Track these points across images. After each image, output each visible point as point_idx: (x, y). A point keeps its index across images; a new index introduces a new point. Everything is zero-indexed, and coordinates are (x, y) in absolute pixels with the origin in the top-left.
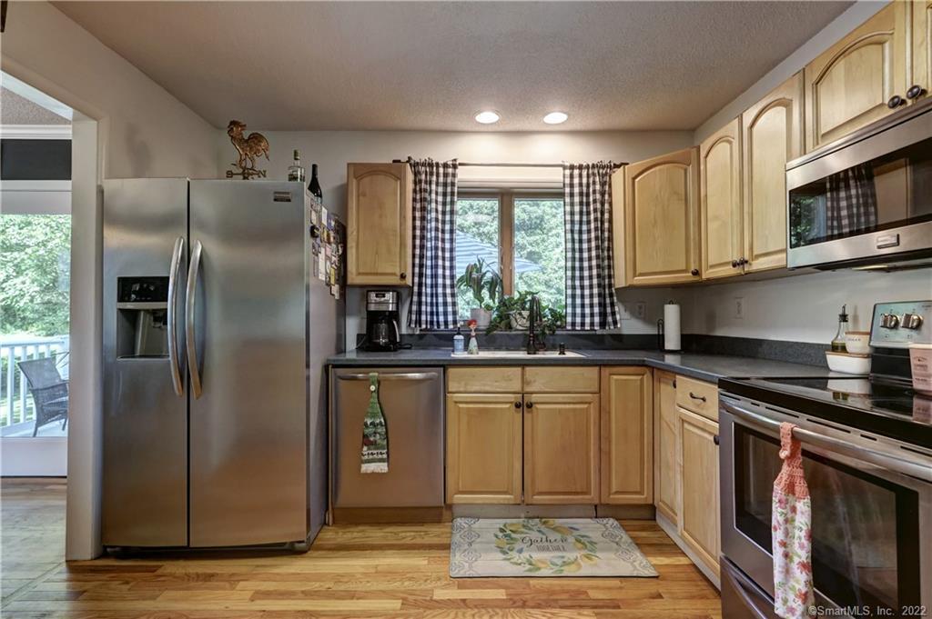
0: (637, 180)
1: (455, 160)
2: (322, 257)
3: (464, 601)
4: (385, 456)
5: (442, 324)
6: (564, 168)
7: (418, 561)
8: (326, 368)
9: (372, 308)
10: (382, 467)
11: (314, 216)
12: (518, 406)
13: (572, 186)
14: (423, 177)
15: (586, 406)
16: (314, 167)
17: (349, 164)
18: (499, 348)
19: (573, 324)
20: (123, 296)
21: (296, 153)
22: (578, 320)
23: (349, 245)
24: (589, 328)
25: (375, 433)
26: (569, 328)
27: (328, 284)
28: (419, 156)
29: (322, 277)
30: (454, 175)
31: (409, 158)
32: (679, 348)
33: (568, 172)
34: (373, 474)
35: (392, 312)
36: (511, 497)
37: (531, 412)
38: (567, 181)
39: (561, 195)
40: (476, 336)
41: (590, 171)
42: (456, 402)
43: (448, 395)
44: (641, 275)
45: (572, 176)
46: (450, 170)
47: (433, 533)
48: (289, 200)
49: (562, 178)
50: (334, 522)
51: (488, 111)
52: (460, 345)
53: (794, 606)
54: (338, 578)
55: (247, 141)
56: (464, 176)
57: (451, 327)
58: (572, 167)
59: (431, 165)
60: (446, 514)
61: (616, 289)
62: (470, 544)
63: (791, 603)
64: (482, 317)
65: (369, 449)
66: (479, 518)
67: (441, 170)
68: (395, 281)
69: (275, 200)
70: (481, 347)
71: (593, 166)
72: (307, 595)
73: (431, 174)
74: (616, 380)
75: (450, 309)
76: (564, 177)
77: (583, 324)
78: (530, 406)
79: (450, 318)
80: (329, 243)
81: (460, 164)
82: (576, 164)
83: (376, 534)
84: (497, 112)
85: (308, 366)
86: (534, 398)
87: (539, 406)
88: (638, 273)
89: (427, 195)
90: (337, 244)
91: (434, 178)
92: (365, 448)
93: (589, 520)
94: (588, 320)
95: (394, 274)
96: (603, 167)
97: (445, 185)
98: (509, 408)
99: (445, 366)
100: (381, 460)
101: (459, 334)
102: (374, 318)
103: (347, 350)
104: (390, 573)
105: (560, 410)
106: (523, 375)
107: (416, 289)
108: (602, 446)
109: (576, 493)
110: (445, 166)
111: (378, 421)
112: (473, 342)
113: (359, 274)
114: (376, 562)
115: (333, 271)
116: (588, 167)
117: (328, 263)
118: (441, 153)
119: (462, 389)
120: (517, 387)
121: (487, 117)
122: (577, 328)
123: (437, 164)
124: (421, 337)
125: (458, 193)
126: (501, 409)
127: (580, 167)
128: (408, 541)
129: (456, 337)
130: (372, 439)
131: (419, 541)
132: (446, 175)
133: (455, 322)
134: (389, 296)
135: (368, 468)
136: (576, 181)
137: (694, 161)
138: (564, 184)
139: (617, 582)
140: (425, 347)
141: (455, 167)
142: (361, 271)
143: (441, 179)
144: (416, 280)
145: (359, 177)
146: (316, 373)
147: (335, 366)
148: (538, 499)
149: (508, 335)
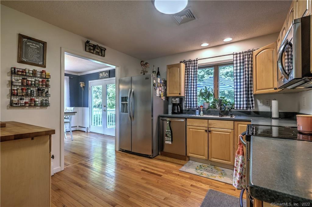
0: (257, 56)
1: (197, 59)
2: (158, 91)
3: (178, 175)
4: (171, 140)
5: (193, 107)
6: (234, 55)
7: (174, 166)
8: (159, 117)
9: (174, 102)
10: (170, 143)
11: (154, 81)
12: (206, 131)
13: (237, 60)
14: (188, 65)
15: (229, 133)
16: (158, 68)
17: (167, 66)
18: (211, 115)
19: (237, 107)
20: (122, 101)
21: (154, 66)
22: (238, 106)
23: (167, 86)
24: (245, 109)
25: (168, 134)
26: (235, 109)
27: (160, 97)
28: (187, 59)
29: (157, 95)
30: (197, 63)
31: (184, 60)
32: (278, 117)
33: (235, 56)
34: (168, 144)
35: (178, 104)
36: (205, 157)
37: (211, 133)
38: (235, 59)
39: (233, 64)
40: (203, 111)
41: (244, 54)
42: (189, 128)
43: (187, 126)
44: (258, 90)
45: (237, 57)
46: (196, 62)
47: (182, 162)
48: (148, 79)
49: (233, 58)
50: (161, 155)
51: (205, 43)
52: (197, 113)
53: (236, 184)
54: (156, 164)
55: (144, 65)
56: (200, 62)
57: (195, 108)
58: (237, 54)
59: (190, 61)
60: (187, 159)
61: (254, 95)
62: (189, 166)
63: (236, 183)
64: (206, 105)
65: (167, 138)
66: (196, 162)
67: (193, 62)
68: (179, 95)
69: (146, 79)
70: (204, 114)
71: (245, 52)
72: (148, 165)
73: (190, 64)
74: (240, 126)
75: (195, 103)
76: (234, 58)
77: (240, 107)
78: (210, 131)
79: (195, 105)
80: (161, 87)
81: (198, 60)
82: (238, 53)
83: (168, 159)
84: (208, 43)
85: (152, 116)
86: (212, 129)
87: (213, 132)
88: (257, 89)
89: (189, 70)
90: (164, 86)
91: (191, 65)
92: (166, 137)
93: (231, 170)
94: (242, 106)
95: (178, 93)
96: (249, 52)
97: (194, 66)
98: (204, 131)
99: (186, 118)
100: (170, 141)
101: (197, 110)
102: (174, 106)
103: (169, 113)
104: (167, 166)
105: (220, 134)
106: (208, 122)
107: (186, 97)
108: (235, 147)
109: (225, 160)
110: (194, 61)
111: (169, 131)
112: (202, 112)
113: (169, 94)
114: (164, 163)
115: (162, 93)
116: (243, 53)
117: (160, 92)
118: (193, 57)
119: (191, 125)
120: (206, 125)
121: (205, 45)
122: (238, 109)
123: (192, 61)
124: (188, 110)
125: (198, 68)
126: (202, 131)
127: (240, 53)
128: (175, 162)
129: (196, 111)
130: (168, 135)
131: (178, 163)
132: (194, 63)
133: (196, 106)
134: (177, 99)
135: (167, 142)
136: (238, 58)
137: (275, 47)
138: (234, 60)
139: (224, 184)
140: (189, 113)
141: (197, 60)
142: (170, 93)
143: (193, 65)
144: (186, 94)
145: (170, 68)
146: (156, 118)
147: (161, 117)
148: (213, 159)
149: (214, 111)
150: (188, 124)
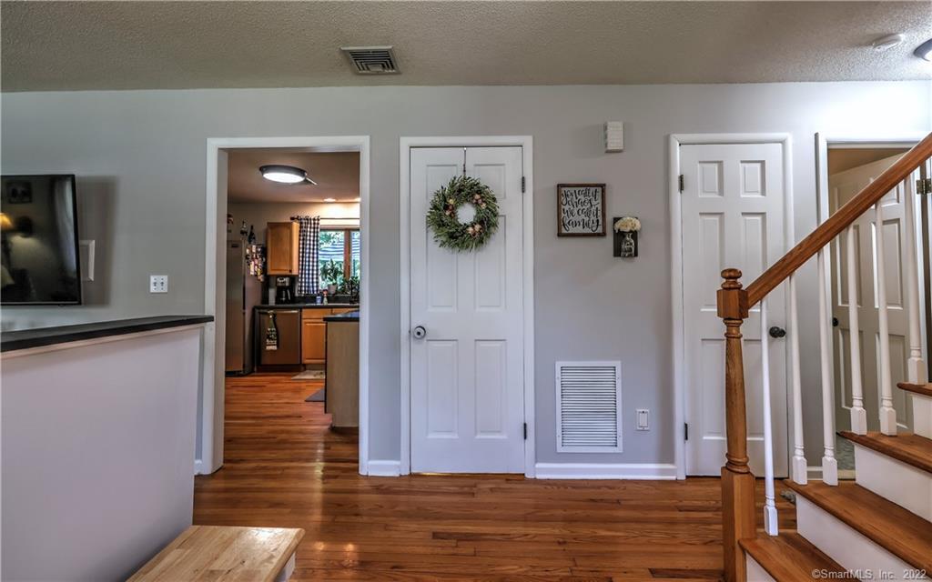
1: (319, 217)
2: (252, 266)
4: (275, 343)
5: (312, 291)
8: (254, 310)
9: (280, 285)
10: (275, 348)
11: (248, 251)
14: (304, 225)
16: (252, 226)
17: (268, 223)
21: (243, 222)
23: (268, 258)
25: (272, 334)
27: (256, 275)
28: (303, 215)
29: (252, 273)
30: (318, 223)
31: (298, 217)
34: (272, 350)
35: (287, 286)
40: (327, 296)
42: (305, 322)
43: (303, 320)
46: (317, 221)
48: (237, 247)
50: (257, 371)
51: (330, 197)
52: (319, 301)
56: (322, 223)
57: (315, 293)
59: (308, 219)
60: (302, 368)
64: (332, 288)
65: (269, 341)
67: (312, 221)
68: (288, 273)
69: (232, 247)
70: (329, 300)
73: (308, 223)
75: (315, 285)
79: (315, 289)
80: (258, 259)
81: (321, 219)
85: (244, 308)
89: (305, 233)
90: (262, 258)
91: (309, 225)
92: (267, 340)
95: (287, 270)
97: (314, 228)
99: (301, 309)
100: (274, 345)
101: (319, 295)
102: (280, 290)
103: (270, 302)
106: (332, 311)
107: (300, 276)
110: (314, 219)
111: (272, 330)
112: (325, 300)
115: (259, 270)
117: (256, 267)
118: (313, 213)
119: (308, 317)
123: (311, 219)
124: (304, 297)
125: (320, 231)
129: (317, 297)
130: (271, 336)
132: (314, 223)
133: (317, 291)
134: (286, 280)
135: (269, 348)
140: (306, 302)
141: (319, 220)
142: (273, 269)
143: (312, 225)
144: (300, 273)
145: (271, 228)
146: (248, 312)
147: (258, 309)
149: (343, 296)
150: (304, 316)
